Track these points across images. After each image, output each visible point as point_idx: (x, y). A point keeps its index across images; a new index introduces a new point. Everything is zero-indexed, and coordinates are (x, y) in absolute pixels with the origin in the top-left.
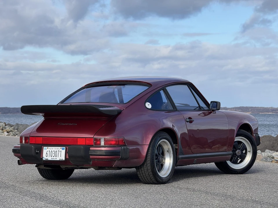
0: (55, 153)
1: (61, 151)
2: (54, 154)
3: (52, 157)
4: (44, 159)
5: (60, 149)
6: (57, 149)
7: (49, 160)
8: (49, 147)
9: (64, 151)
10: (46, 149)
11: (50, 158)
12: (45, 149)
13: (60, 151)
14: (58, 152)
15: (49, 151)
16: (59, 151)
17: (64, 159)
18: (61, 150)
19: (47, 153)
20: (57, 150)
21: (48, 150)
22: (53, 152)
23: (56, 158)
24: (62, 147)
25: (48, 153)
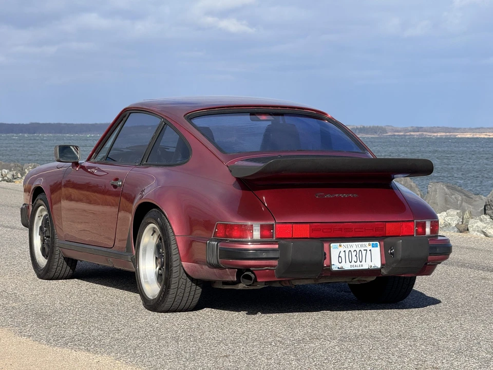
0: (358, 256)
1: (370, 250)
2: (356, 256)
3: (353, 263)
4: (334, 268)
5: (367, 245)
6: (362, 246)
7: (346, 269)
8: (342, 244)
9: (378, 249)
10: (337, 248)
11: (347, 266)
12: (334, 248)
13: (368, 251)
14: (364, 253)
15: (345, 251)
16: (366, 250)
17: (379, 265)
18: (370, 247)
19: (339, 257)
20: (362, 249)
21: (342, 249)
22: (354, 254)
23: (361, 264)
24: (371, 243)
25: (342, 255)
